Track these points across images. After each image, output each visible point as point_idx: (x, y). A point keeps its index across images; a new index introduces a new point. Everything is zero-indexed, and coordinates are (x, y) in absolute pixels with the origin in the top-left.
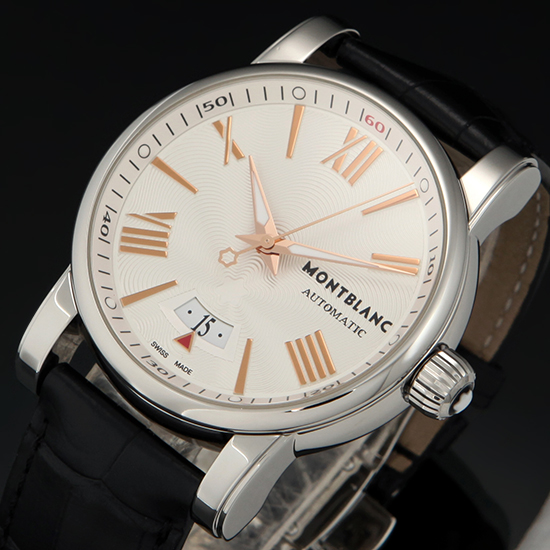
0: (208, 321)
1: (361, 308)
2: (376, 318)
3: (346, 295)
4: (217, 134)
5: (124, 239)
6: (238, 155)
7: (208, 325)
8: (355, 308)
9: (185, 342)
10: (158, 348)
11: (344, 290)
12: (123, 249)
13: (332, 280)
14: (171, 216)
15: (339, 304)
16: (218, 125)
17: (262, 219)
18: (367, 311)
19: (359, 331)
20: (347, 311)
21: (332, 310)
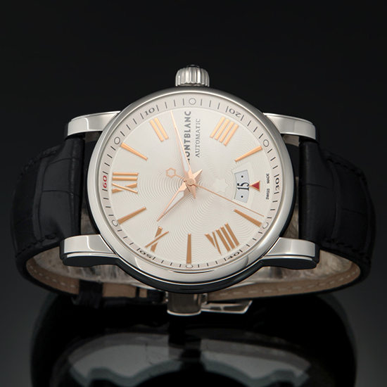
0: (240, 186)
1: (188, 129)
2: (188, 120)
3: (187, 139)
4: (157, 247)
5: (233, 247)
6: (159, 231)
7: (242, 185)
8: (190, 131)
9: (257, 186)
10: (268, 196)
11: (185, 141)
12: (237, 244)
13: (185, 149)
14: (208, 236)
15: (193, 139)
16: (153, 249)
17: (182, 195)
18: (187, 126)
19: (198, 122)
20: (193, 133)
21: (198, 137)
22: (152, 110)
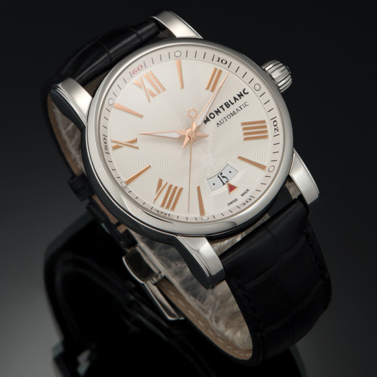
0: (221, 176)
1: (233, 101)
2: (241, 95)
3: (224, 107)
4: (119, 150)
5: (168, 207)
6: (135, 141)
7: (223, 177)
8: (232, 104)
9: (232, 188)
10: (231, 203)
11: (221, 107)
12: (173, 209)
13: (215, 111)
14: (161, 181)
15: (228, 111)
16: (115, 148)
17: (176, 136)
18: (235, 99)
19: (245, 105)
20: (232, 108)
21: (233, 114)
22: (224, 62)
